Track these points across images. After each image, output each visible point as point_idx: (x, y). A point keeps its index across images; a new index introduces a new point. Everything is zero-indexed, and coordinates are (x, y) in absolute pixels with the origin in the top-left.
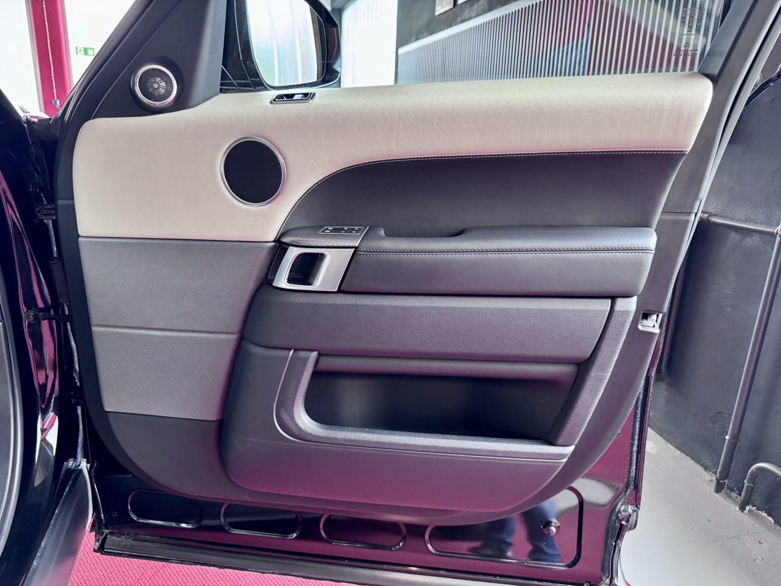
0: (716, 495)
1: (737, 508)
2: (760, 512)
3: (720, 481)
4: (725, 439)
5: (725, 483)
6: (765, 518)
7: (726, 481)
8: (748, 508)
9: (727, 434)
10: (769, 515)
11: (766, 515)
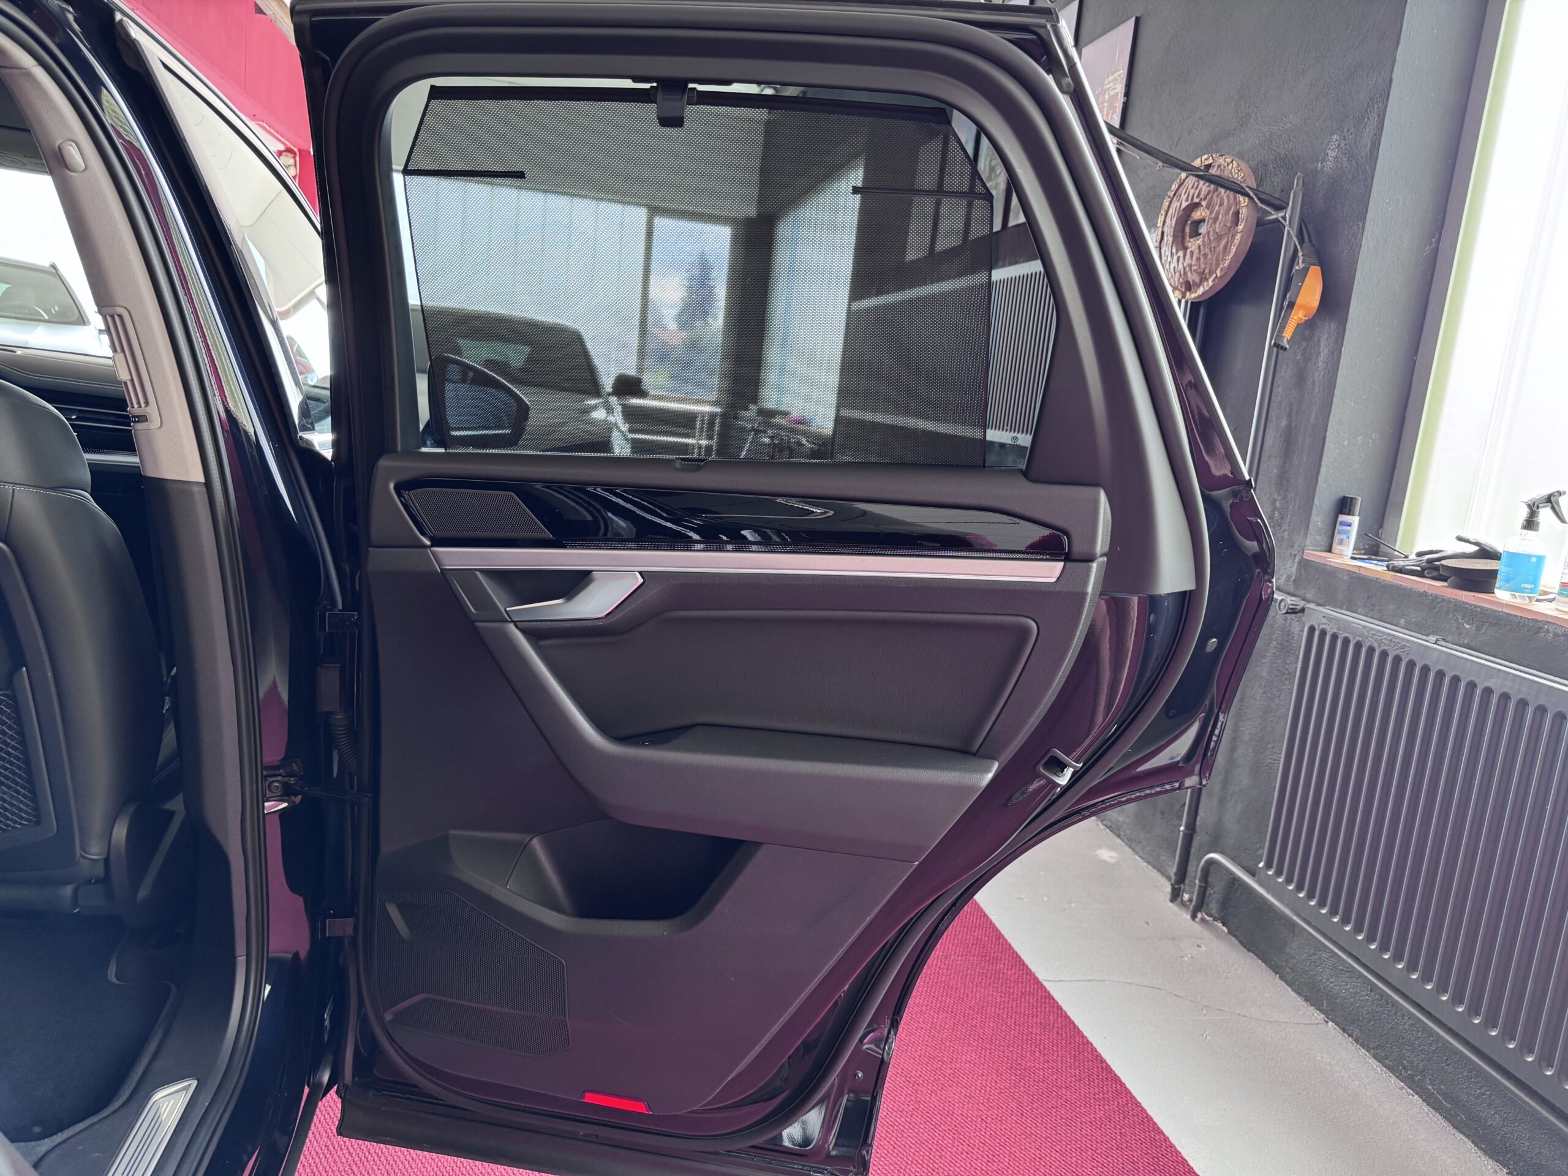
0: (1171, 904)
1: (1187, 917)
2: (1216, 923)
3: (1176, 886)
4: (1180, 831)
5: (1180, 888)
6: (1216, 928)
7: (1182, 886)
8: (1199, 915)
9: (1181, 826)
10: (1224, 925)
11: (1220, 925)
